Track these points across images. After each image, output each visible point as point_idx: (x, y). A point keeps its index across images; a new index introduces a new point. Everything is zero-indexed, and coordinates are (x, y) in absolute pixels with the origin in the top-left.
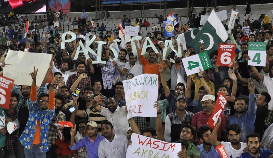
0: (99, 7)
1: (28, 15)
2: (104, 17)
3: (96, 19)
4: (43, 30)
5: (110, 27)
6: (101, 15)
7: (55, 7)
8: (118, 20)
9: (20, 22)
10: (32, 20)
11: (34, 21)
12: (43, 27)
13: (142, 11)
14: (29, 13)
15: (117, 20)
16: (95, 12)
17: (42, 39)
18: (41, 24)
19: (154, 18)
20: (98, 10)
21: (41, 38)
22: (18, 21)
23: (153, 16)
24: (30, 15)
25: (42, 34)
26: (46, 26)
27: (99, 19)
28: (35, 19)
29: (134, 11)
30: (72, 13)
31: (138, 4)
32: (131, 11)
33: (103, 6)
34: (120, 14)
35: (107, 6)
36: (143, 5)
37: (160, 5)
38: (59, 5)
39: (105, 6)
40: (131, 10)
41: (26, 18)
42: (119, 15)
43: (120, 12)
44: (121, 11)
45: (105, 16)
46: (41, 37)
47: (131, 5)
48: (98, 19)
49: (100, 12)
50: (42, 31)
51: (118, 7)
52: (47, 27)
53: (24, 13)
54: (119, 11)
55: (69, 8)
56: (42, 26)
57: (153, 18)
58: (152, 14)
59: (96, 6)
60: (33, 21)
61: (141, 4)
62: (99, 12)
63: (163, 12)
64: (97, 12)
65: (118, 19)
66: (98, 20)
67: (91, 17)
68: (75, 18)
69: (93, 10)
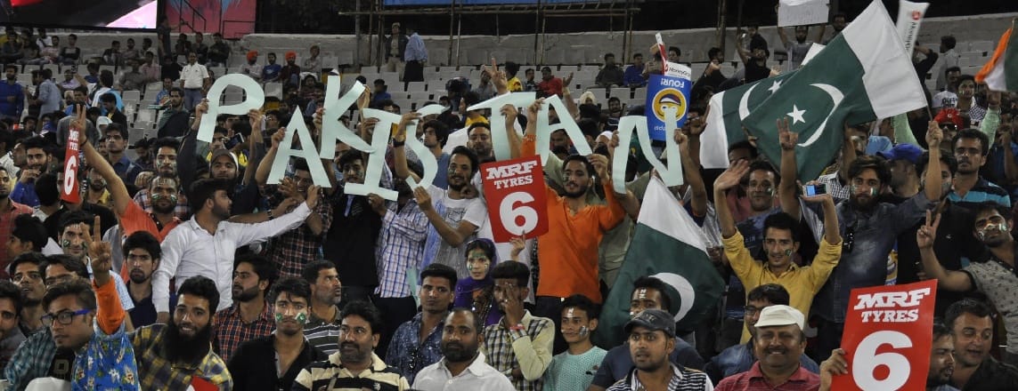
0: (369, 16)
1: (80, 34)
2: (389, 55)
3: (354, 64)
4: (142, 97)
5: (409, 97)
6: (374, 49)
7: (194, 10)
8: (441, 68)
9: (46, 58)
10: (95, 55)
11: (105, 57)
12: (142, 86)
13: (539, 40)
14: (87, 29)
15: (438, 70)
16: (354, 36)
17: (135, 127)
18: (135, 71)
19: (583, 67)
20: (365, 29)
21: (132, 125)
22: (39, 56)
23: (578, 57)
24: (90, 34)
25: (137, 110)
26: (153, 80)
27: (369, 64)
28: (108, 52)
29: (505, 38)
30: (262, 38)
31: (523, 9)
32: (494, 38)
33: (387, 12)
34: (451, 49)
35: (400, 12)
36: (541, 16)
37: (608, 18)
38: (211, 4)
39: (394, 12)
40: (494, 34)
41: (72, 45)
42: (446, 51)
43: (451, 40)
44: (455, 37)
45: (392, 52)
46: (129, 120)
47: (495, 14)
48: (363, 63)
49: (373, 36)
50: (137, 100)
51: (446, 18)
52: (159, 85)
53: (66, 27)
54: (447, 38)
55: (251, 15)
56: (137, 79)
57: (579, 65)
58: (576, 50)
59: (358, 12)
60: (103, 59)
61: (535, 8)
62: (366, 37)
63: (621, 42)
64: (359, 39)
65: (442, 65)
66: (361, 65)
67: (336, 55)
68: (272, 55)
69: (345, 26)
